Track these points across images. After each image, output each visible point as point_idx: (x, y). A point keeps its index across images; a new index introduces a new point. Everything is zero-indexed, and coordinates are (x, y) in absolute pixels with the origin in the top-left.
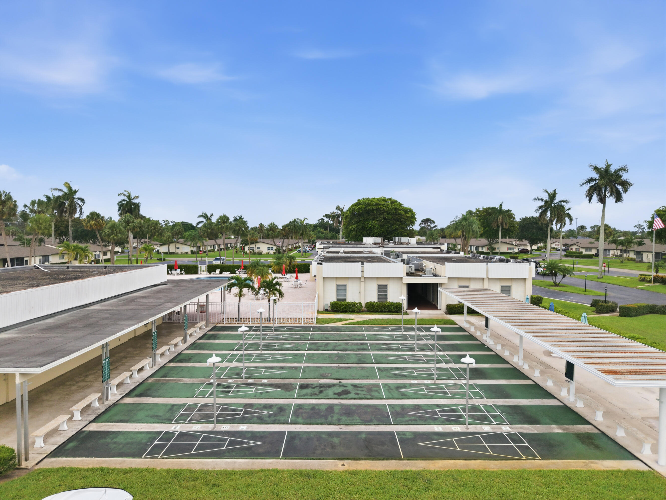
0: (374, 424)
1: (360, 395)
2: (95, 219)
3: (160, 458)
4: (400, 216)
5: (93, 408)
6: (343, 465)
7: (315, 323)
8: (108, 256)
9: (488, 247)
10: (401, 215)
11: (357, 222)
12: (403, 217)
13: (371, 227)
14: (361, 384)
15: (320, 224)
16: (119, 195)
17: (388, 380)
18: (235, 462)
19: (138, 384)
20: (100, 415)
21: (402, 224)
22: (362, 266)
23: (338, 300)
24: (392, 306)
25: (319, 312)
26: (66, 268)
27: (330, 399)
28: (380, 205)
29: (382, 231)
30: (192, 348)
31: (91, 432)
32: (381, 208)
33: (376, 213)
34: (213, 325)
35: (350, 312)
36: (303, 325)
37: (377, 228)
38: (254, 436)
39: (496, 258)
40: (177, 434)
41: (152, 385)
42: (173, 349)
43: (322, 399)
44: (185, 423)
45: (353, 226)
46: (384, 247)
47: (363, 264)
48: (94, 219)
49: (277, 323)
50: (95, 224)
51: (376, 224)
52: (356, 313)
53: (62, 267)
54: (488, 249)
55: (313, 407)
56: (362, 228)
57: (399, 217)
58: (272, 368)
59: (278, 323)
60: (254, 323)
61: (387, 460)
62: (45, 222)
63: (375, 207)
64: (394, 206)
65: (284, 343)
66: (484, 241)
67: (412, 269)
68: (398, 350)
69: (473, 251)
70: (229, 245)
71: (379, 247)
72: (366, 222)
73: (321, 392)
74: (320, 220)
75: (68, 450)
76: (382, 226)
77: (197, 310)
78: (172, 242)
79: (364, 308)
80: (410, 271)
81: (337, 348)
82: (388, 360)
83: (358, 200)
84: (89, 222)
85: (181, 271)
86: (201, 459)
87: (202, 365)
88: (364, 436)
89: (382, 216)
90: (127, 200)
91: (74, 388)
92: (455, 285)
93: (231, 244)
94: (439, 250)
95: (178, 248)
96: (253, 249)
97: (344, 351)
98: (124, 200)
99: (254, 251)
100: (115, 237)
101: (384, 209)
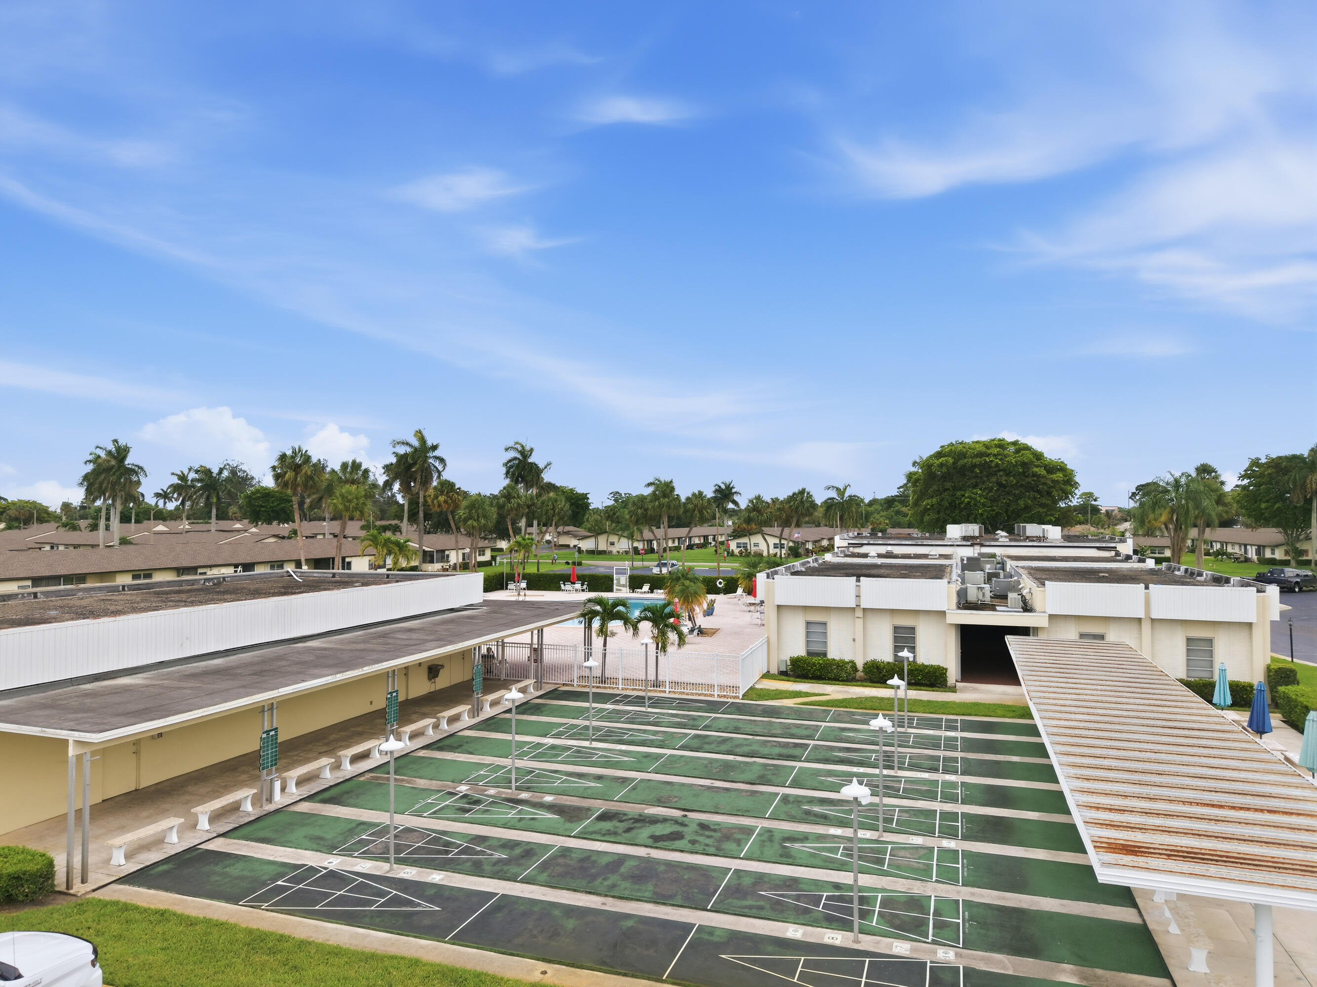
0: (673, 905)
1: (696, 845)
2: (447, 493)
3: (263, 909)
4: (1035, 479)
5: (241, 814)
6: (544, 973)
7: (741, 697)
8: (487, 557)
9: (1285, 547)
10: (1038, 476)
11: (938, 493)
12: (1043, 480)
13: (969, 503)
14: (718, 824)
15: (901, 496)
16: (507, 450)
17: (783, 823)
18: (368, 936)
19: (341, 780)
20: (241, 826)
21: (1042, 496)
22: (858, 584)
23: (809, 653)
24: (921, 671)
25: (767, 675)
26: (331, 575)
27: (636, 845)
28: (988, 455)
29: (994, 510)
30: (481, 727)
31: (207, 850)
32: (992, 461)
33: (981, 472)
34: (552, 687)
35: (829, 679)
36: (716, 699)
37: (984, 505)
38: (438, 893)
39: (1207, 575)
40: (322, 873)
41: (364, 783)
42: (444, 725)
43: (620, 843)
44: (351, 856)
45: (929, 501)
46: (982, 545)
47: (858, 581)
48: (445, 493)
49: (667, 692)
50: (445, 502)
51: (980, 496)
52: (841, 683)
53: (325, 575)
54: (1287, 553)
55: (588, 857)
56: (950, 504)
57: (1033, 480)
58: (580, 776)
59: (670, 692)
60: (626, 689)
61: (633, 976)
62: (357, 499)
63: (977, 461)
64: (1019, 457)
65: (645, 731)
66: (1271, 534)
67: (984, 594)
68: (866, 764)
69: (1250, 556)
70: (710, 539)
71: (972, 545)
72: (959, 493)
73: (628, 830)
74: (901, 487)
75: (152, 875)
76: (994, 500)
77: (529, 657)
78: (603, 532)
79: (860, 674)
80: (981, 597)
81: (738, 750)
82: (822, 782)
83: (942, 447)
84: (436, 497)
85: (582, 585)
86: (322, 920)
87: (470, 758)
88: (630, 923)
89: (994, 479)
90: (521, 458)
91: (243, 777)
92: (1070, 633)
93: (714, 536)
94: (1113, 553)
95: (612, 544)
96: (745, 547)
97: (748, 757)
98: (515, 458)
99: (746, 550)
100: (475, 524)
101: (997, 465)
